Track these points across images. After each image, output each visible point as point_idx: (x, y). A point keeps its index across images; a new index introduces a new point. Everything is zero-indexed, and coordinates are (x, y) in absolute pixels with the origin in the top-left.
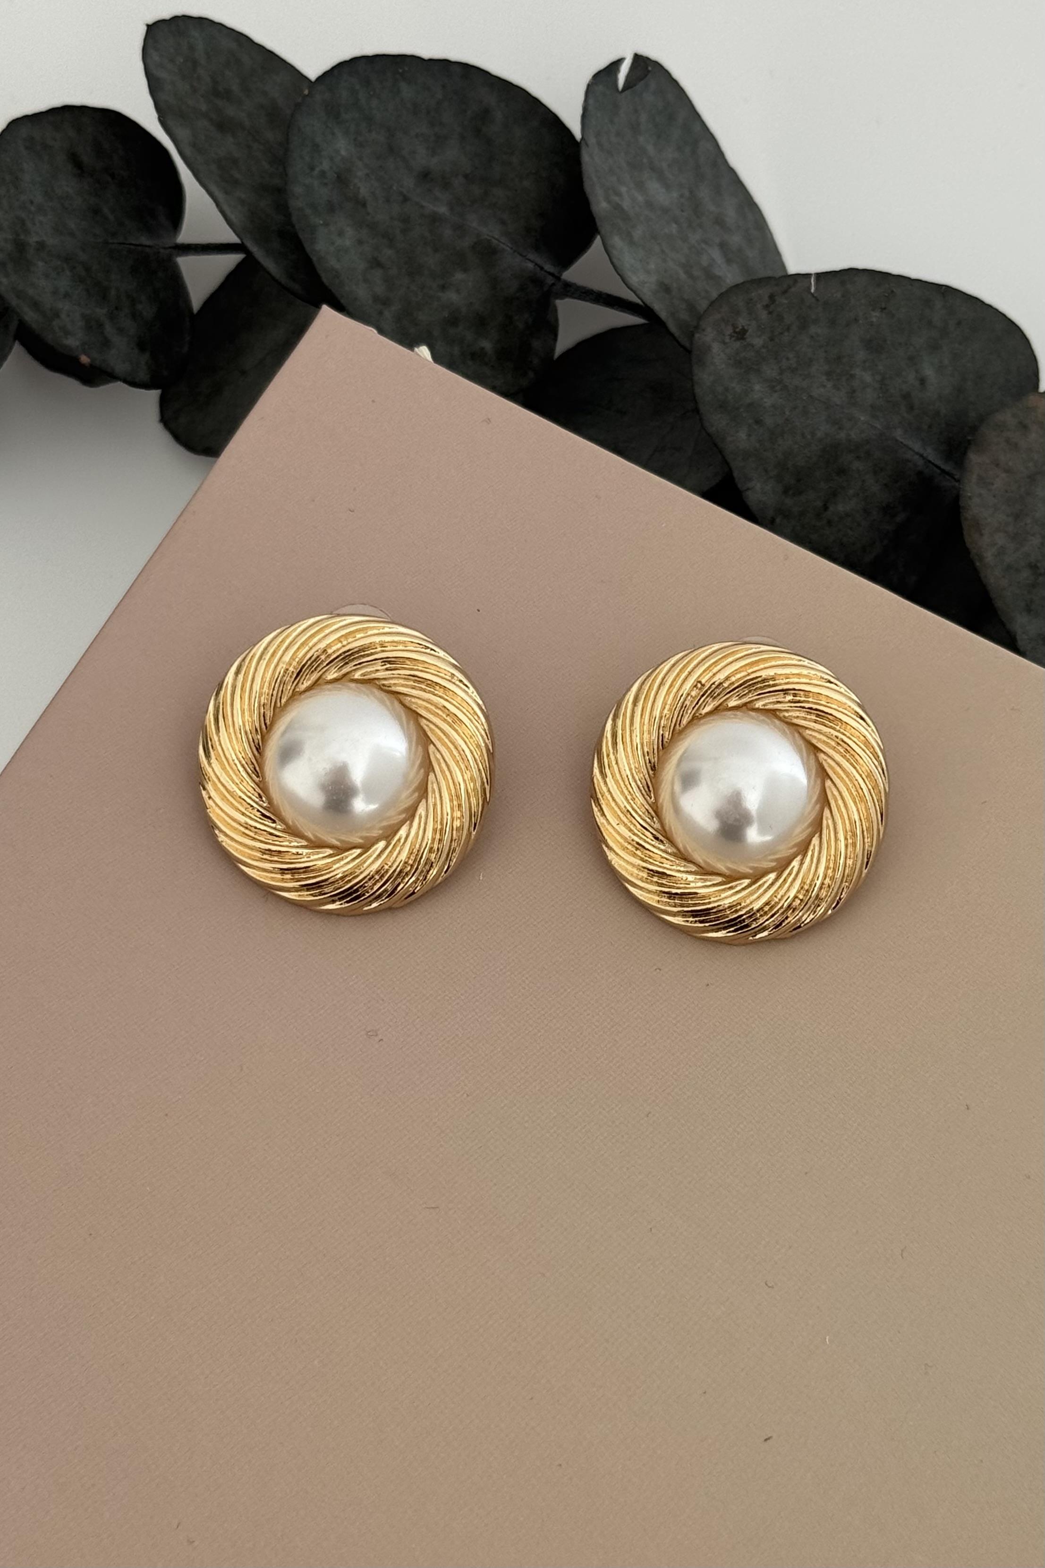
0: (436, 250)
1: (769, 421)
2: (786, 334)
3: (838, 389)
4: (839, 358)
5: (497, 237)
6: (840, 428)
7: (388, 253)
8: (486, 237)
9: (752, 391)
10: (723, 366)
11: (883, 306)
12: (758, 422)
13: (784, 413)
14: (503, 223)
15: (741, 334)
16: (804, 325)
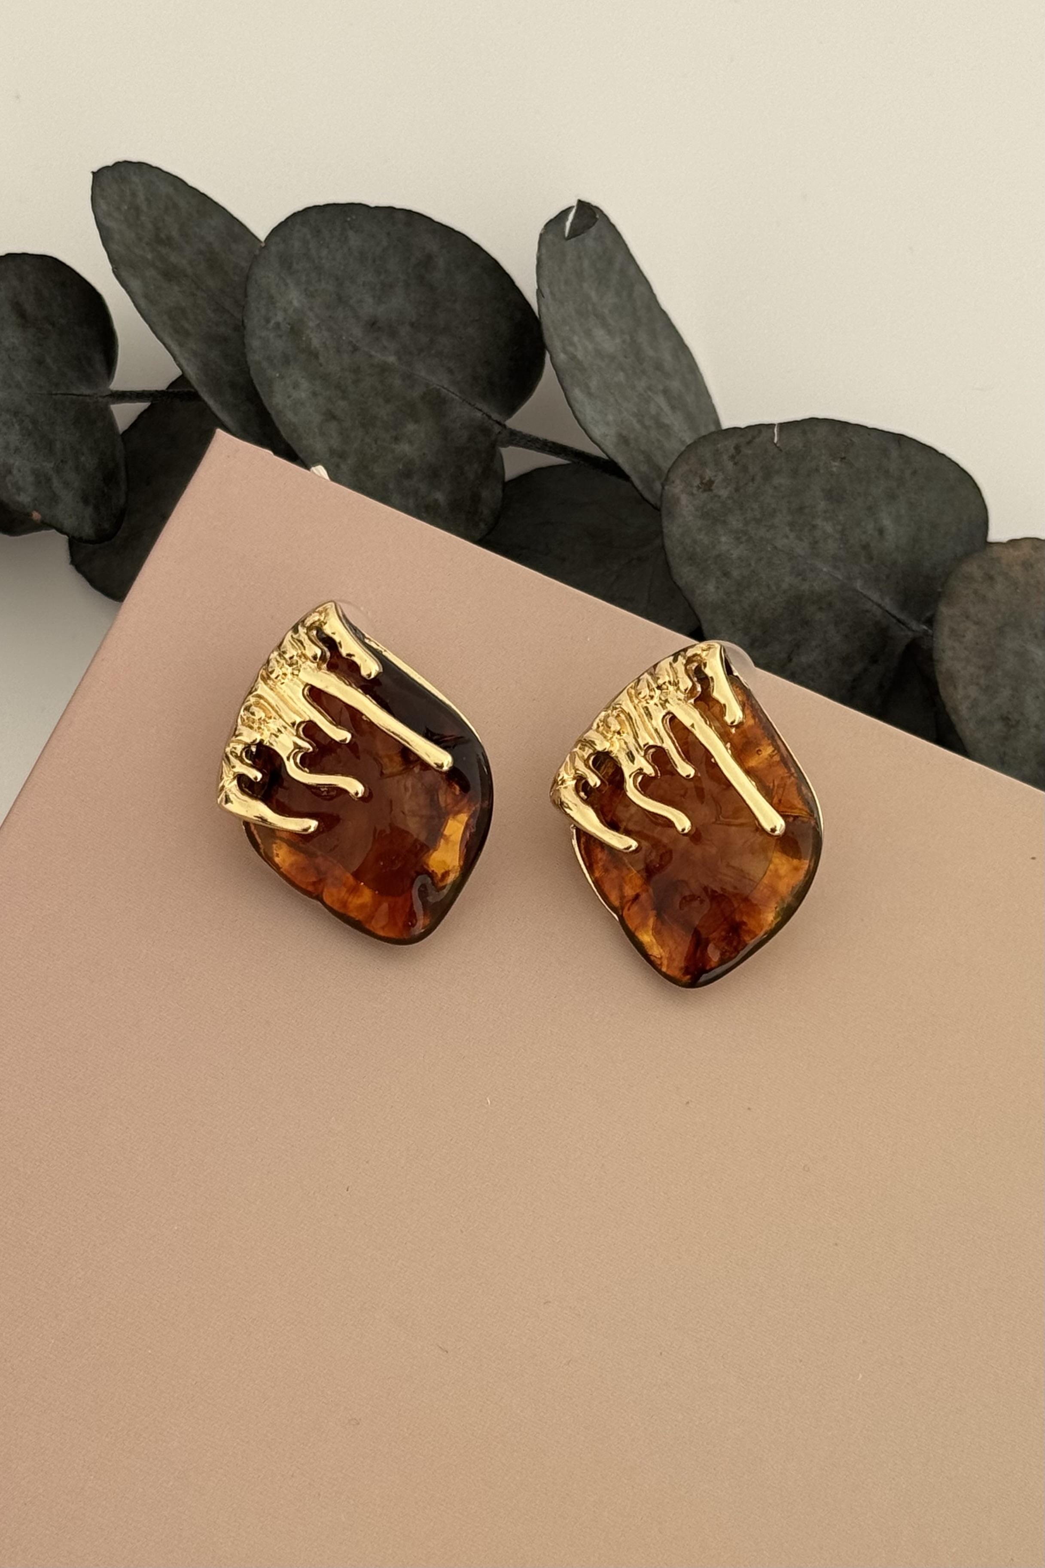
0: (387, 401)
1: (735, 573)
2: (751, 484)
3: (801, 540)
4: (801, 509)
5: (445, 386)
6: (804, 580)
7: (342, 403)
8: (435, 386)
9: (719, 542)
10: (691, 518)
11: (843, 455)
12: (726, 574)
13: (750, 565)
14: (451, 371)
15: (708, 486)
16: (768, 474)
